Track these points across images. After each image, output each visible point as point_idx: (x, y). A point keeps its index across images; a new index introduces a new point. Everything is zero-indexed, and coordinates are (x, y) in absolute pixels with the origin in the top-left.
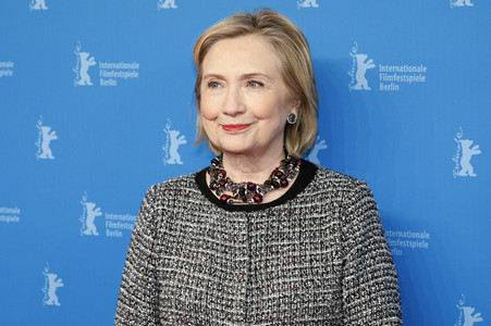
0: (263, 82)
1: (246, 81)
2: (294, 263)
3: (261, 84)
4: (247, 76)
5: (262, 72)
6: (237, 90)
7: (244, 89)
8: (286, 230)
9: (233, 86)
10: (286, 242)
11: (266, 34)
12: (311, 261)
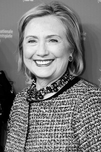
0: (58, 39)
1: (48, 39)
2: (47, 130)
3: (57, 41)
4: (49, 37)
5: (57, 34)
6: (44, 44)
7: (48, 43)
8: (47, 113)
9: (41, 42)
10: (45, 119)
11: (58, 15)
12: (55, 130)
